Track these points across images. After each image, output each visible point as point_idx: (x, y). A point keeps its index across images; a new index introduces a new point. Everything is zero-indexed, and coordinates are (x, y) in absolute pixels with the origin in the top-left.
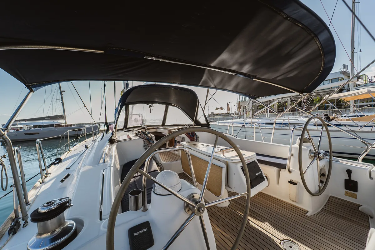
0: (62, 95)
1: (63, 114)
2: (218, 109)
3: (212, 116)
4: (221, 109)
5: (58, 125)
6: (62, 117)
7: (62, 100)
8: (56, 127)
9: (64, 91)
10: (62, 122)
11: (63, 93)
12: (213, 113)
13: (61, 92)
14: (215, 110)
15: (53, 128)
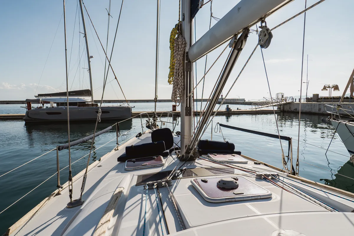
0: (89, 62)
1: (90, 89)
2: (328, 89)
3: (314, 101)
4: (336, 88)
5: (83, 104)
6: (88, 93)
7: (90, 69)
8: (79, 106)
9: (92, 57)
10: (88, 99)
11: (91, 60)
12: (318, 95)
13: (89, 57)
14: (322, 90)
15: (76, 107)
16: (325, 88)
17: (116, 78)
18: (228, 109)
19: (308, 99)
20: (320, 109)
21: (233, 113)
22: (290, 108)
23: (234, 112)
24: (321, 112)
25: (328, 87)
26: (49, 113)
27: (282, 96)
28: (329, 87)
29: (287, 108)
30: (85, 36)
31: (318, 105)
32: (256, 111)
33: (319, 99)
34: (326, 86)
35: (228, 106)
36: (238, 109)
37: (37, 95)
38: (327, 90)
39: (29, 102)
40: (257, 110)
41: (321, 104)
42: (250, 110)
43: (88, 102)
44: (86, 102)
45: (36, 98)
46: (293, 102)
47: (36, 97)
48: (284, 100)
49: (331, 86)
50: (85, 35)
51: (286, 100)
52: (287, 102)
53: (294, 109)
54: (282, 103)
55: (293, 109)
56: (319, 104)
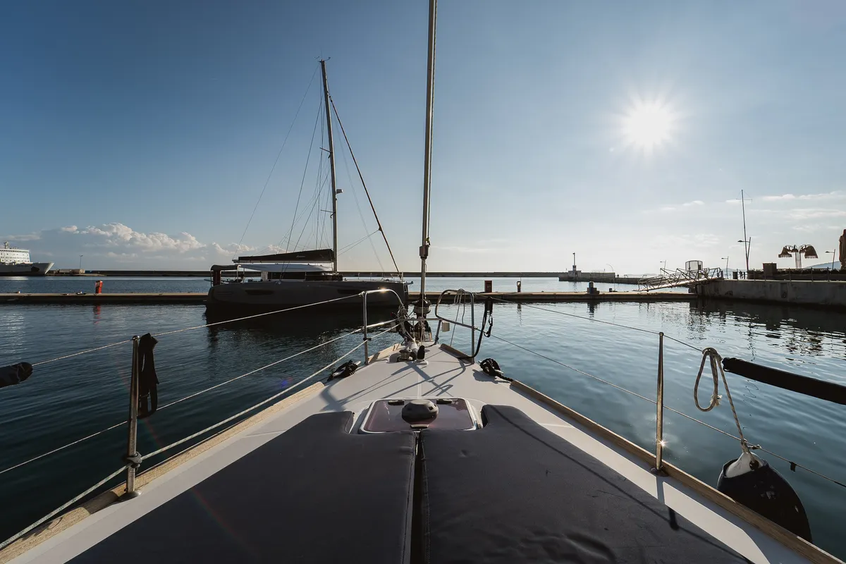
0: (334, 200)
1: (332, 248)
2: (793, 254)
4: (810, 251)
5: (318, 275)
6: (329, 255)
7: (335, 213)
8: (308, 279)
9: (339, 191)
10: (327, 266)
11: (337, 196)
12: (774, 265)
13: (335, 192)
14: (780, 256)
15: (302, 281)
16: (785, 252)
17: (380, 229)
18: (592, 289)
19: (752, 274)
20: (784, 294)
21: (602, 297)
22: (717, 290)
23: (604, 295)
24: (788, 299)
25: (792, 251)
26: (249, 292)
27: (700, 267)
28: (795, 250)
29: (709, 291)
30: (331, 156)
31: (779, 285)
32: (648, 295)
33: (779, 273)
34: (788, 248)
35: (591, 285)
36: (610, 290)
37: (237, 259)
38: (791, 256)
39: (216, 271)
40: (650, 292)
41: (785, 283)
42: (636, 293)
43: (327, 272)
44: (323, 272)
45: (234, 264)
46: (722, 278)
47: (235, 261)
48: (702, 274)
49: (798, 248)
50: (331, 153)
51: (706, 275)
52: (710, 277)
53: (727, 293)
54: (700, 280)
55: (723, 292)
56: (782, 284)
